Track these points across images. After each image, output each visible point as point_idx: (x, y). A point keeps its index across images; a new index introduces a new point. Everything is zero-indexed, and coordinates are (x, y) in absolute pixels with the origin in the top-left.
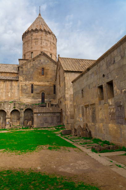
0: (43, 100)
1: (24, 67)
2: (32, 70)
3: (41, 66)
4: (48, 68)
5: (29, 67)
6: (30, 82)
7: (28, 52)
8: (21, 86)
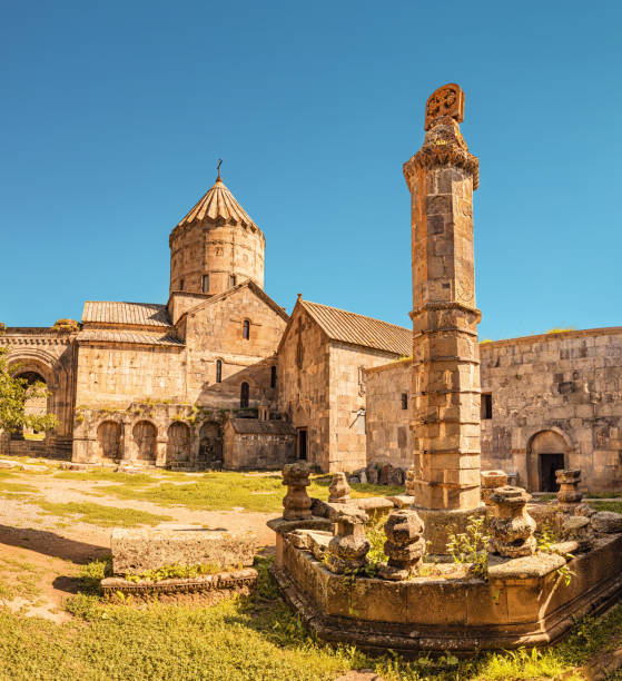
0: (244, 403)
1: (199, 314)
2: (219, 322)
3: (243, 315)
4: (260, 321)
5: (212, 316)
6: (214, 354)
7: (192, 273)
8: (192, 362)
